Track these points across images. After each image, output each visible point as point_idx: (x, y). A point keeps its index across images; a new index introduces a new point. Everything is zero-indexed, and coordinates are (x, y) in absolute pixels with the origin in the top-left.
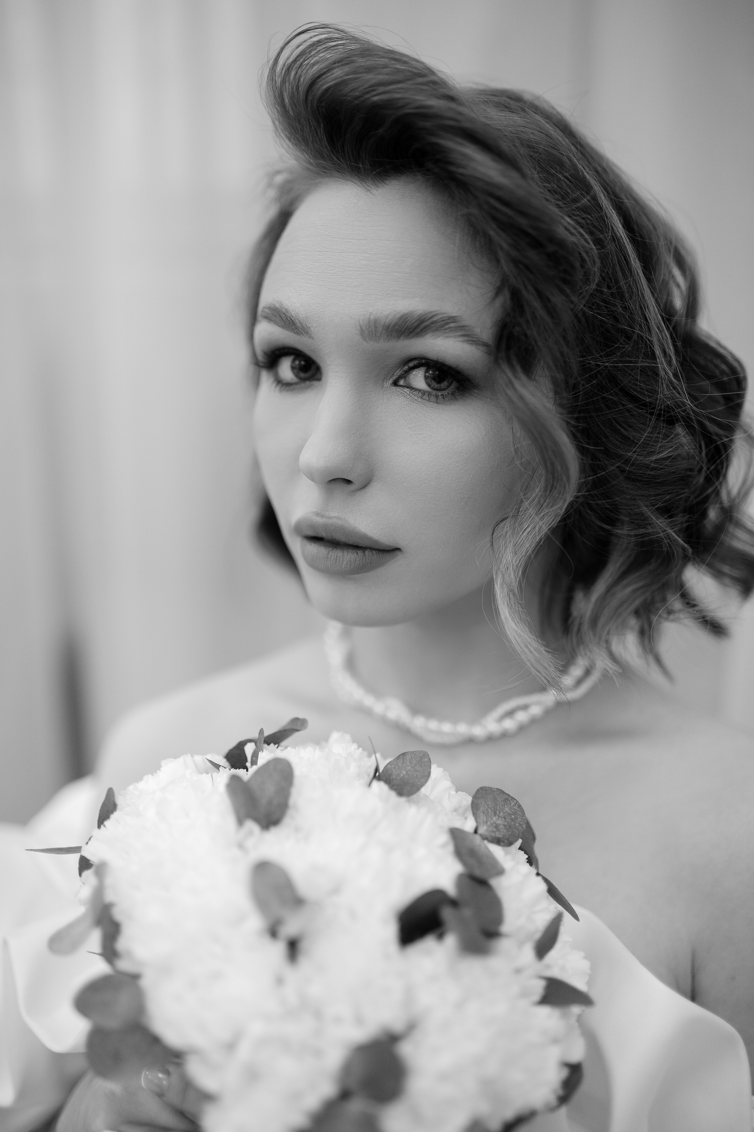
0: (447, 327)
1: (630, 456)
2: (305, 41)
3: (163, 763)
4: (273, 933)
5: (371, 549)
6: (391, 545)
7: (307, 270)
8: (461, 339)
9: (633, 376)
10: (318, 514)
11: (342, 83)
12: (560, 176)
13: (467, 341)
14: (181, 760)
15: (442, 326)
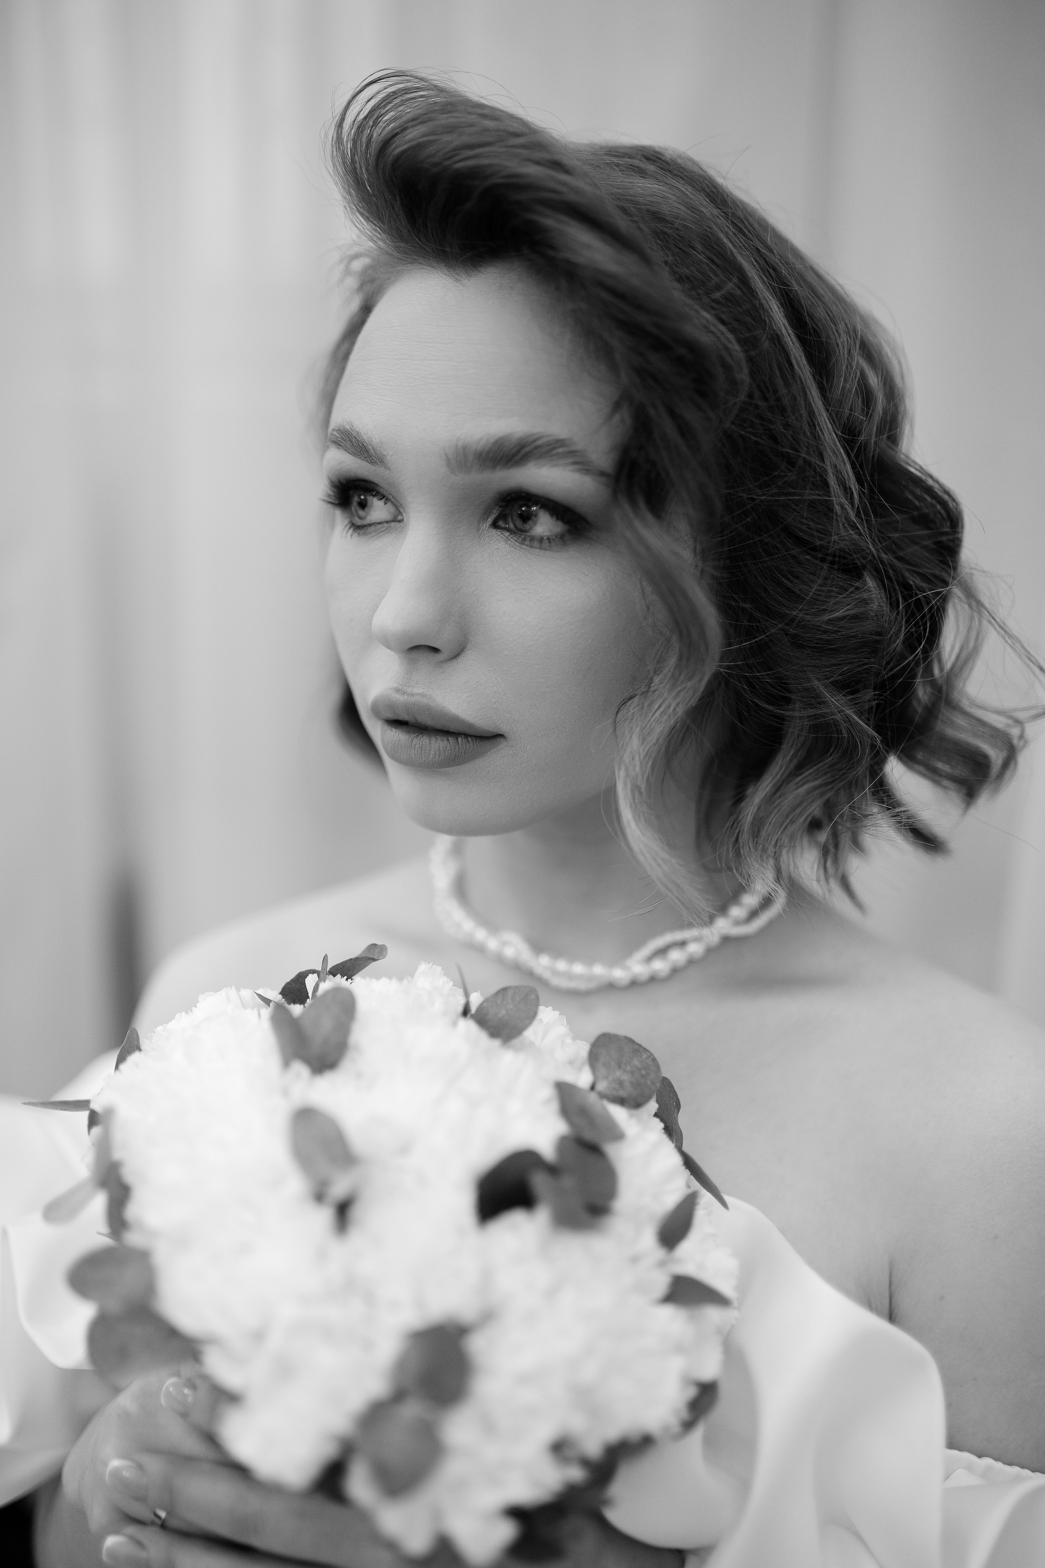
0: (554, 452)
1: (795, 615)
2: (378, 93)
3: (201, 997)
4: (319, 1197)
5: (466, 735)
6: (491, 729)
7: (382, 382)
8: (570, 468)
9: (798, 513)
10: (398, 690)
11: (419, 147)
12: (702, 258)
13: (579, 470)
14: (223, 993)
15: (548, 452)
